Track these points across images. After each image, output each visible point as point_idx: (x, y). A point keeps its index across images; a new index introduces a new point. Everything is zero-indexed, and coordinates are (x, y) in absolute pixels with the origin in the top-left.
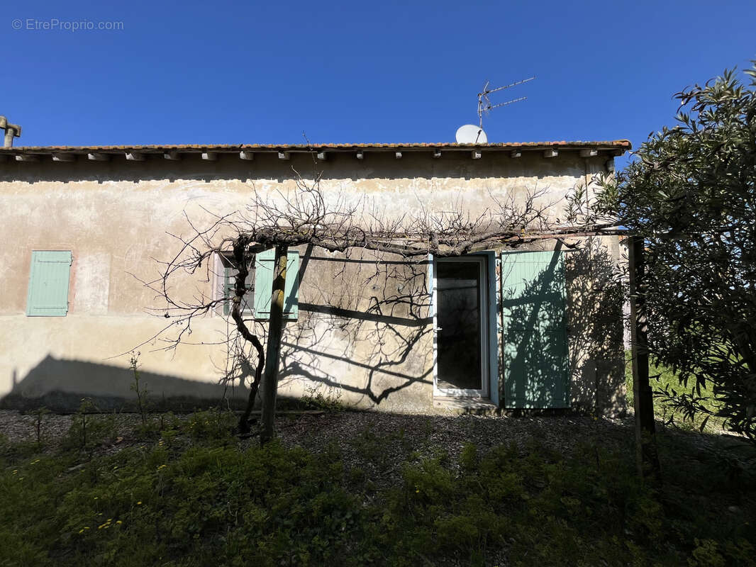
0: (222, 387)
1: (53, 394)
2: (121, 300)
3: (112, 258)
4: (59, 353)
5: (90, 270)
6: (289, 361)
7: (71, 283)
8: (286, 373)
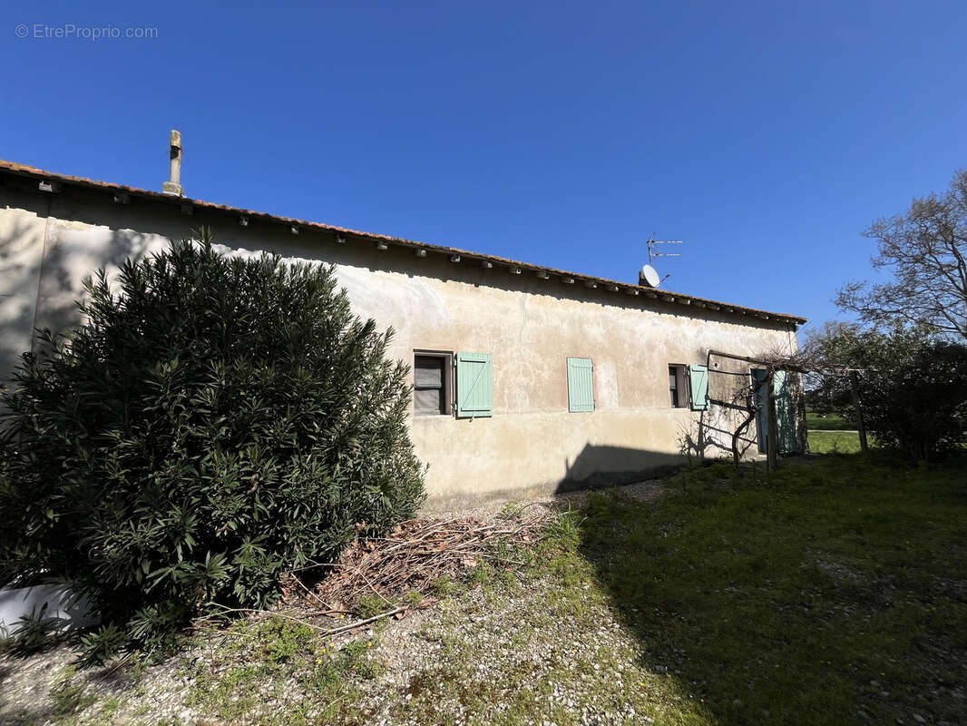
0: (680, 456)
1: (594, 475)
2: (626, 398)
3: (617, 366)
4: (594, 442)
5: (605, 374)
6: (707, 436)
7: (595, 385)
8: (707, 444)
